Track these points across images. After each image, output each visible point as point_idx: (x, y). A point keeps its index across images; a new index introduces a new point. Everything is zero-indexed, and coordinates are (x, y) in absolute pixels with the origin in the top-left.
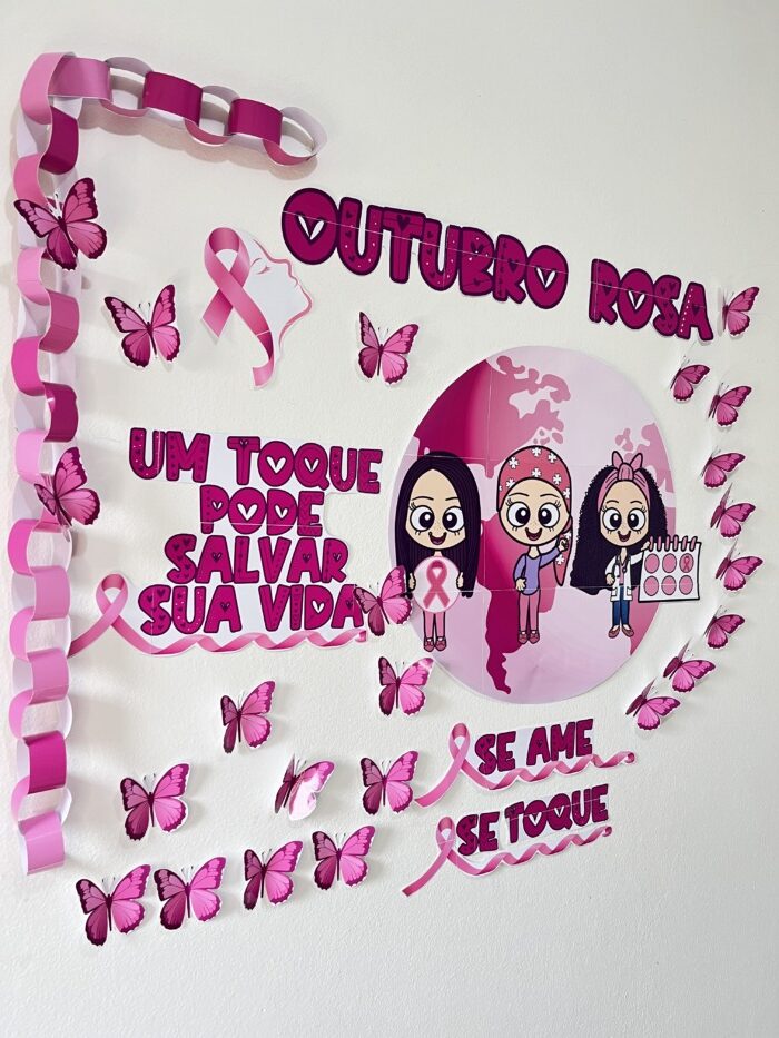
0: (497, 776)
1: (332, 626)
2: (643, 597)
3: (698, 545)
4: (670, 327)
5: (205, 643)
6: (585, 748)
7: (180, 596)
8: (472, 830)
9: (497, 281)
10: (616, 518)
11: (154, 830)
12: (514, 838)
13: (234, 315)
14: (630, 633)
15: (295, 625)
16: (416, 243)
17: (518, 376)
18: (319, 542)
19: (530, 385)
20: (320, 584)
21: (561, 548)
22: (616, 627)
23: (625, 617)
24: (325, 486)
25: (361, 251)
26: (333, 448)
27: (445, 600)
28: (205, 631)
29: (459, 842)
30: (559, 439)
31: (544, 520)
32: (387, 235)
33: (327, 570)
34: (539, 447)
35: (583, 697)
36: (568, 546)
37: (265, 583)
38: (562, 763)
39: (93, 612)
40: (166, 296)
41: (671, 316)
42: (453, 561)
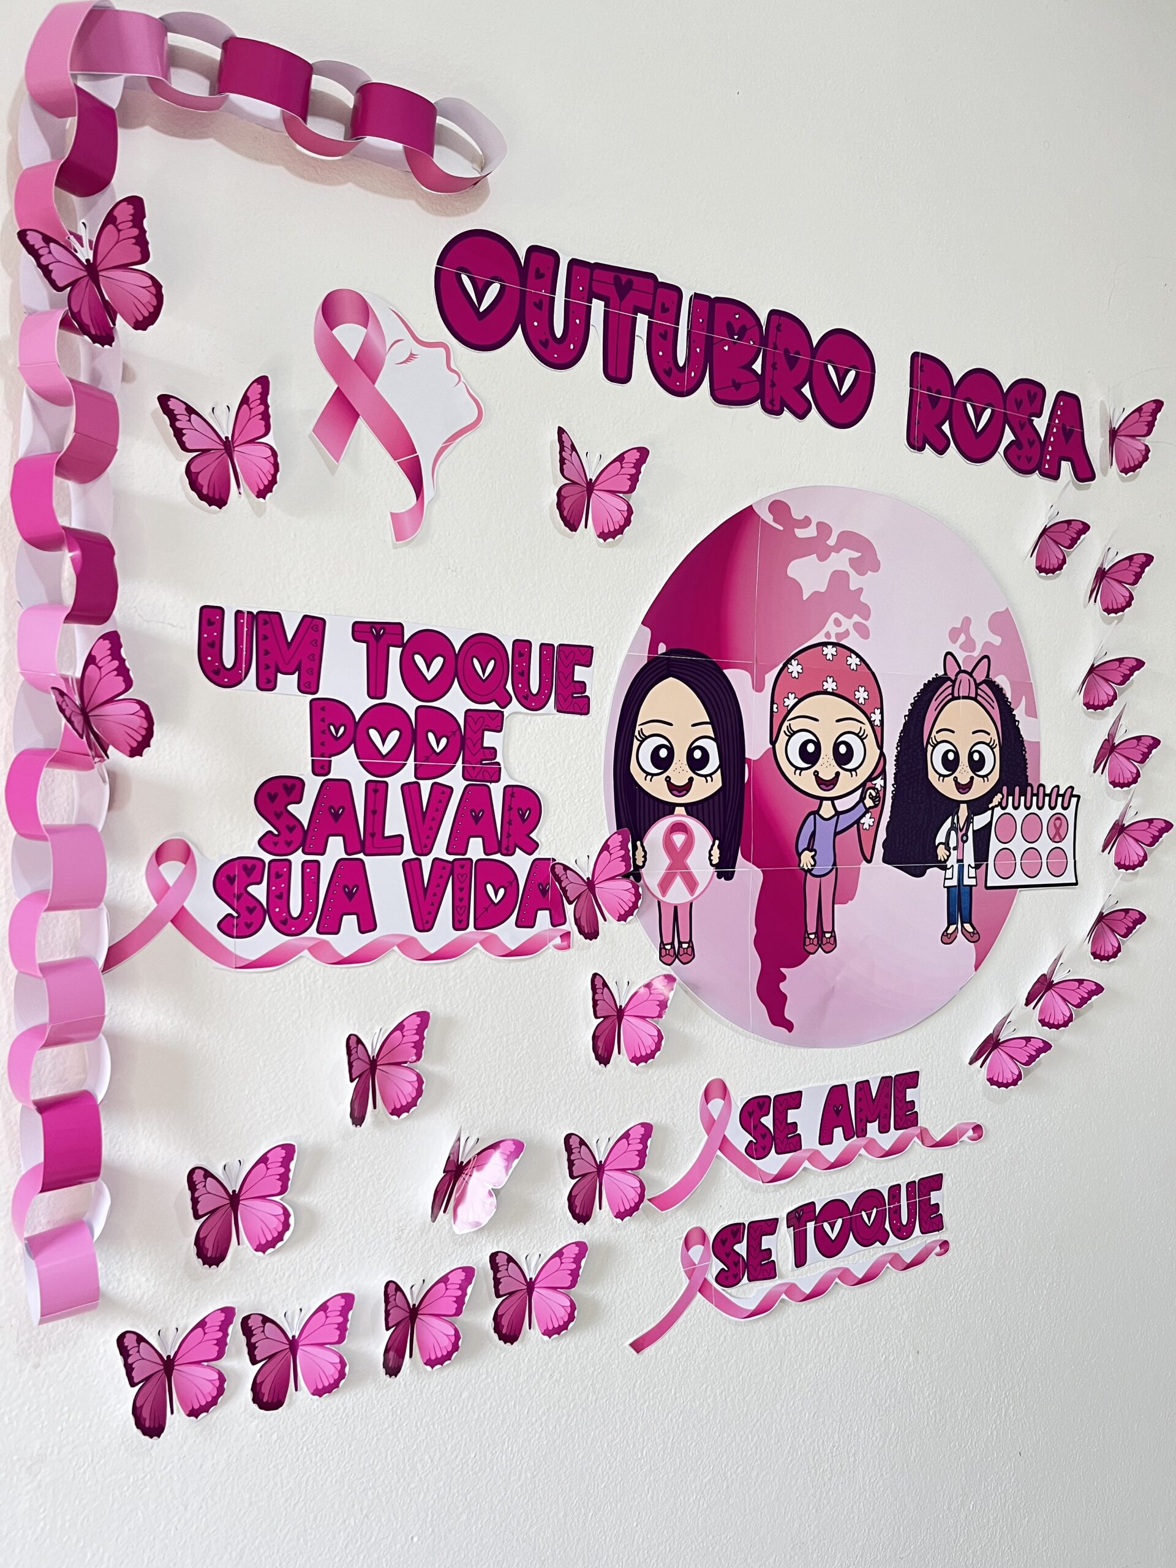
0: (774, 1162)
1: (518, 925)
2: (994, 880)
3: (1074, 800)
4: (1029, 460)
5: (319, 951)
6: (908, 1117)
7: (280, 875)
8: (737, 1248)
9: (768, 384)
10: (951, 756)
11: (240, 1250)
12: (800, 1260)
13: (362, 431)
14: (973, 937)
15: (459, 923)
16: (642, 321)
17: (800, 533)
18: (497, 791)
19: (819, 547)
20: (498, 857)
21: (869, 803)
22: (952, 928)
23: (966, 912)
24: (505, 702)
25: (559, 333)
26: (516, 643)
27: (691, 883)
28: (318, 931)
29: (716, 1266)
30: (863, 631)
31: (842, 759)
32: (598, 307)
33: (509, 835)
34: (834, 644)
35: (903, 1036)
36: (879, 800)
37: (414, 856)
38: (873, 1140)
39: (143, 902)
40: (255, 395)
41: (1031, 443)
42: (703, 822)
